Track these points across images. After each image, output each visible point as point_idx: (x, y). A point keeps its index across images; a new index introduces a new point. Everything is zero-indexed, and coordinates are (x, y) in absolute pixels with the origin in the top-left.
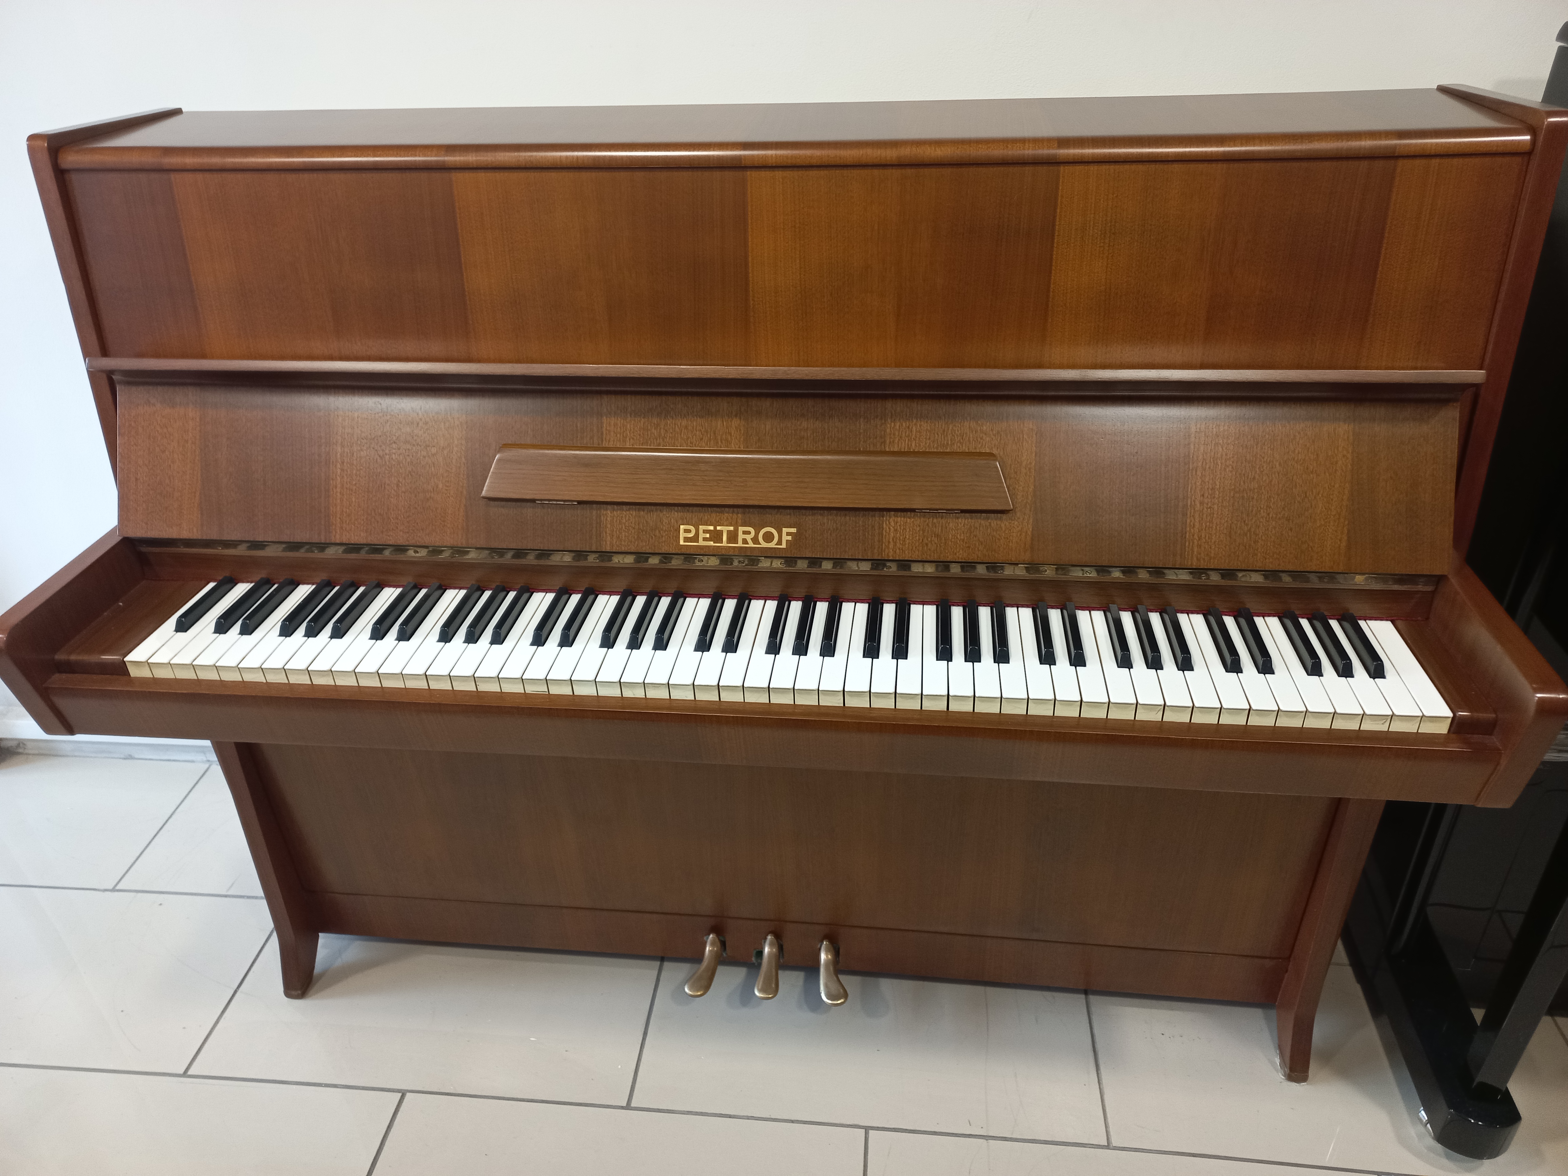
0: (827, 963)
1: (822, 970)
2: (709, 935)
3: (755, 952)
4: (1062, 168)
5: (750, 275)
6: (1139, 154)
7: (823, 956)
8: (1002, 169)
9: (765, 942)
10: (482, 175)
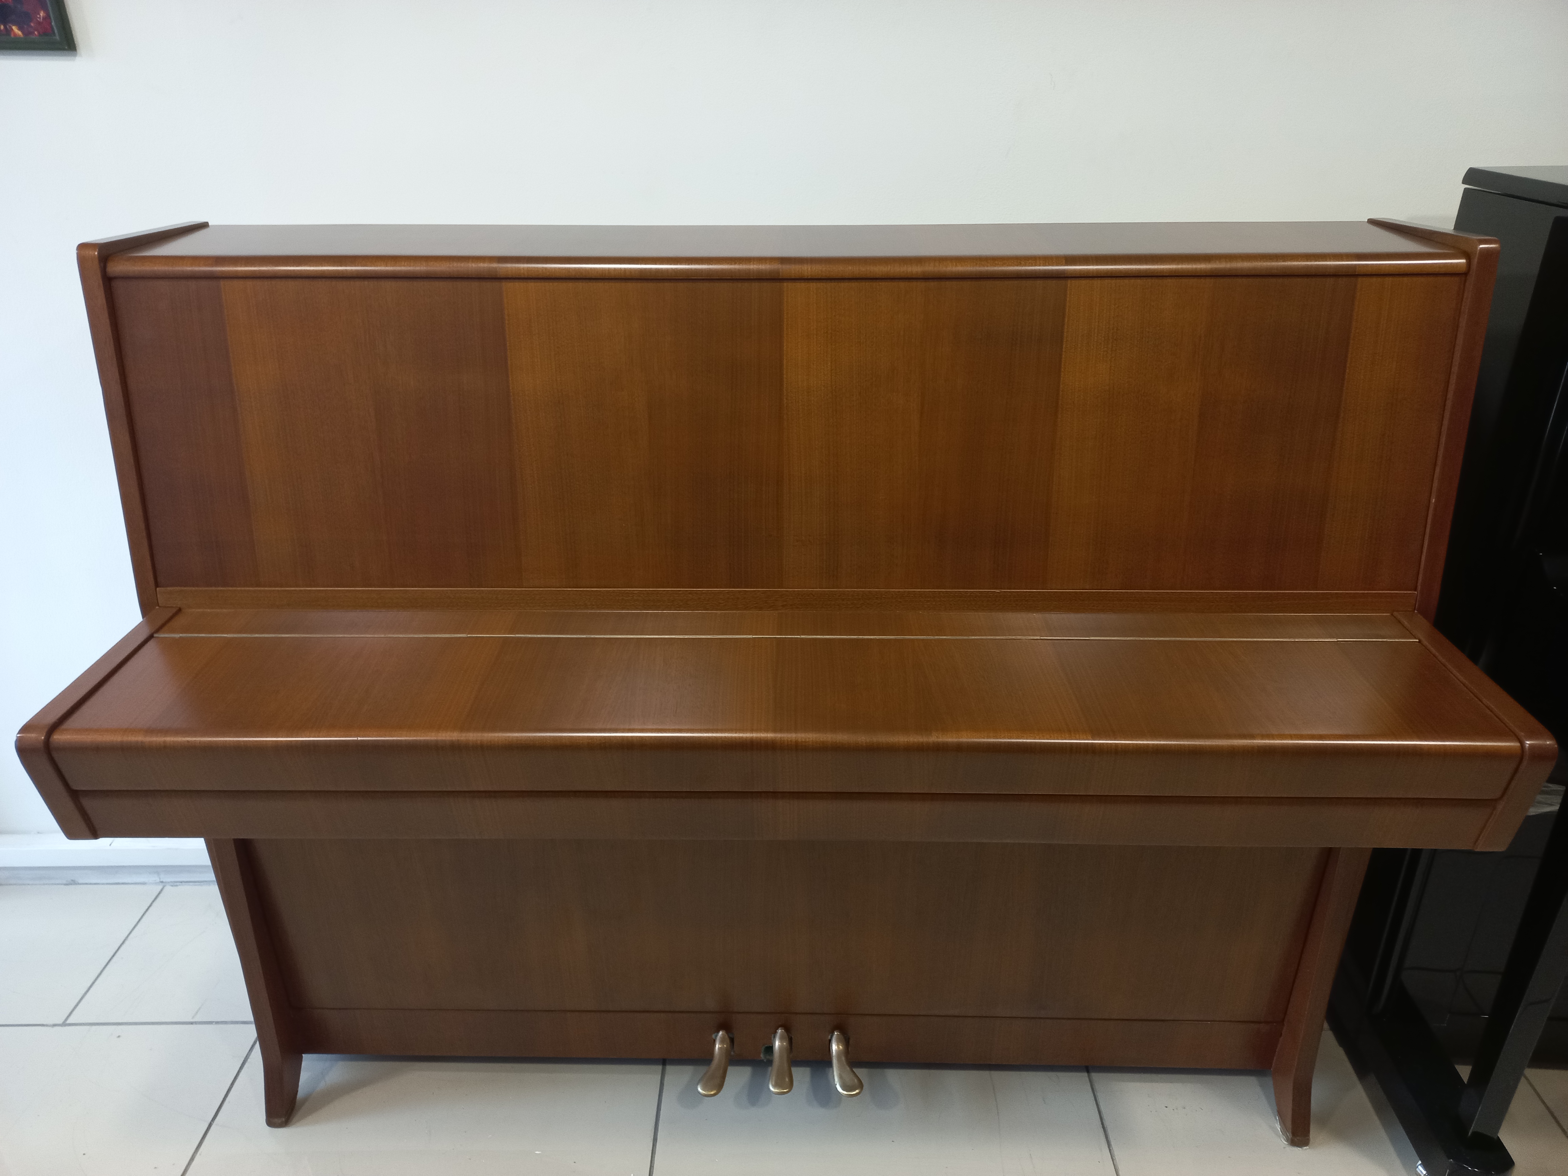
0: (838, 1052)
1: (835, 1062)
2: (718, 1032)
3: (763, 1048)
4: (1069, 281)
5: (785, 376)
6: (1138, 271)
7: (834, 1047)
8: (1016, 282)
9: (774, 1037)
10: (532, 285)
